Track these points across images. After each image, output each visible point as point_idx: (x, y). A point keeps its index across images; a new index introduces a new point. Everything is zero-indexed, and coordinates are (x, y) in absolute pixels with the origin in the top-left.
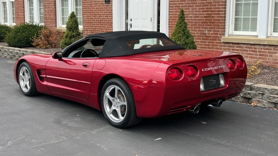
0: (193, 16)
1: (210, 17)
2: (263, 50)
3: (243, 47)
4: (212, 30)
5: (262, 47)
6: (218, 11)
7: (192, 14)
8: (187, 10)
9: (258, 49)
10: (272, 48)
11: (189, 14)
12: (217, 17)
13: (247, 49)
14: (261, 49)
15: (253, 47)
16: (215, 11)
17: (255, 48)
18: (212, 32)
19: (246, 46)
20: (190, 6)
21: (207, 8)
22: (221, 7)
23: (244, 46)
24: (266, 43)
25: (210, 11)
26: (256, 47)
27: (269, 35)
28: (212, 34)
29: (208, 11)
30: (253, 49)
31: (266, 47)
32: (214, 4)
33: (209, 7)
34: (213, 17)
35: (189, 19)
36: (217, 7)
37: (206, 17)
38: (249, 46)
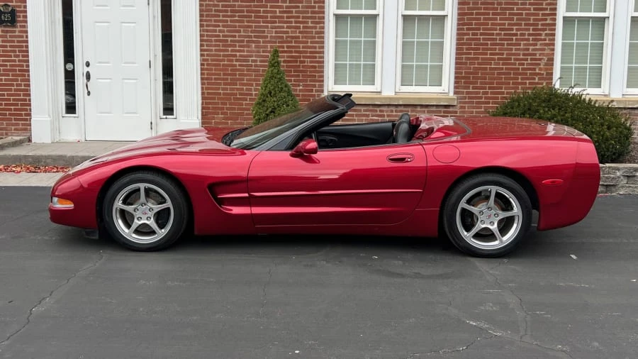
0: (258, 59)
1: (296, 62)
2: (394, 113)
3: (360, 111)
4: (301, 84)
5: (394, 109)
6: (311, 52)
7: (256, 56)
8: (245, 49)
9: (387, 111)
10: (410, 109)
11: (251, 56)
12: (311, 62)
13: (368, 113)
14: (392, 111)
15: (378, 109)
16: (306, 52)
17: (381, 111)
18: (301, 88)
19: (365, 108)
20: (253, 42)
21: (288, 47)
22: (317, 45)
23: (363, 108)
24: (401, 103)
25: (296, 52)
26: (382, 108)
27: (397, 90)
28: (300, 90)
29: (291, 52)
30: (378, 113)
31: (400, 109)
32: (304, 40)
33: (293, 44)
34: (304, 62)
35: (251, 66)
36: (309, 44)
37: (289, 62)
38: (371, 108)
